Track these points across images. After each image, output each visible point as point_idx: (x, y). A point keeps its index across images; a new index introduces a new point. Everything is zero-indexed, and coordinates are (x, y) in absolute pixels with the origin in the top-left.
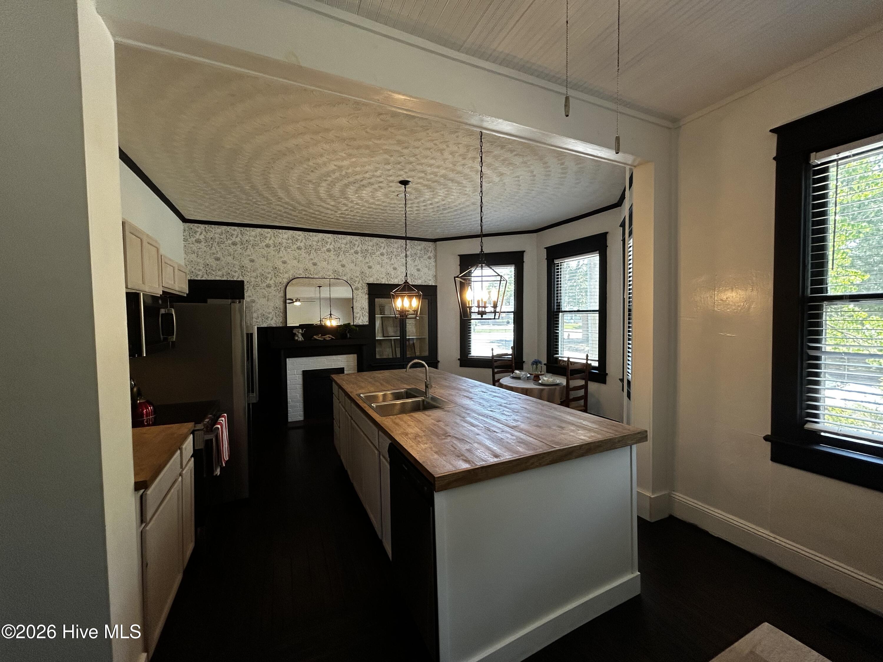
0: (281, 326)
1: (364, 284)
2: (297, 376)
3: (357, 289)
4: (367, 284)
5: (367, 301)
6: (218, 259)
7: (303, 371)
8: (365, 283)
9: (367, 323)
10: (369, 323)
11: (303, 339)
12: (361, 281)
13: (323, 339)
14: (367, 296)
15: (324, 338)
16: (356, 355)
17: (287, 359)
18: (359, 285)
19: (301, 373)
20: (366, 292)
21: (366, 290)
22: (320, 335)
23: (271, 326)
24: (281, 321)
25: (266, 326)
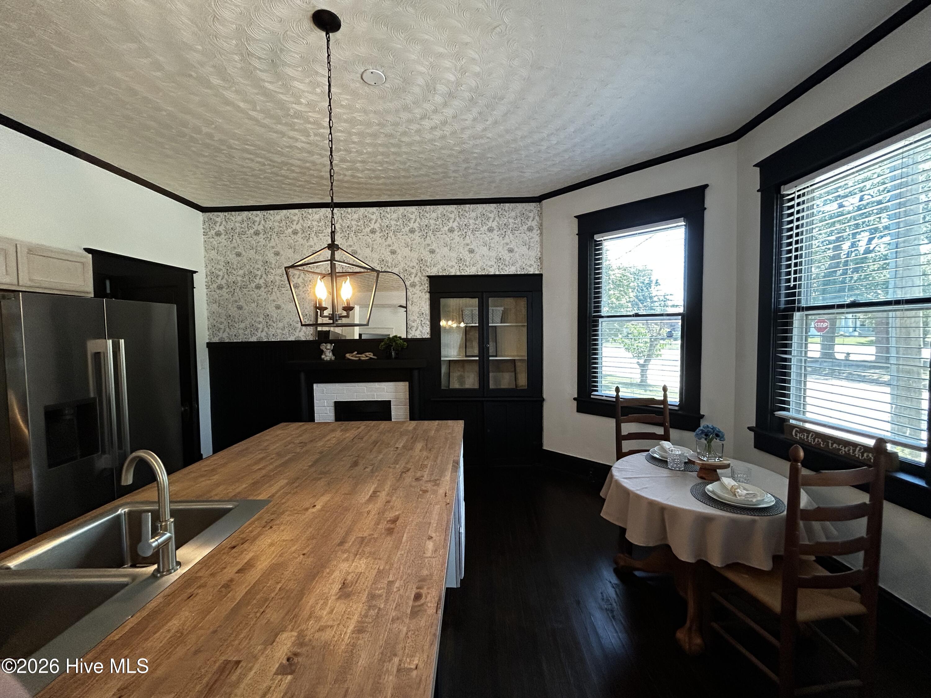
0: (311, 339)
1: (423, 278)
2: (328, 408)
3: (413, 285)
4: (427, 276)
5: (428, 303)
6: (239, 255)
7: (335, 402)
8: (425, 276)
9: (429, 336)
10: (431, 335)
11: (333, 358)
12: (419, 274)
13: (358, 359)
14: (428, 295)
15: (359, 357)
16: (407, 384)
17: (315, 386)
18: (417, 280)
19: (333, 405)
20: (426, 289)
21: (426, 285)
22: (356, 352)
23: (300, 339)
24: (311, 332)
25: (293, 340)
